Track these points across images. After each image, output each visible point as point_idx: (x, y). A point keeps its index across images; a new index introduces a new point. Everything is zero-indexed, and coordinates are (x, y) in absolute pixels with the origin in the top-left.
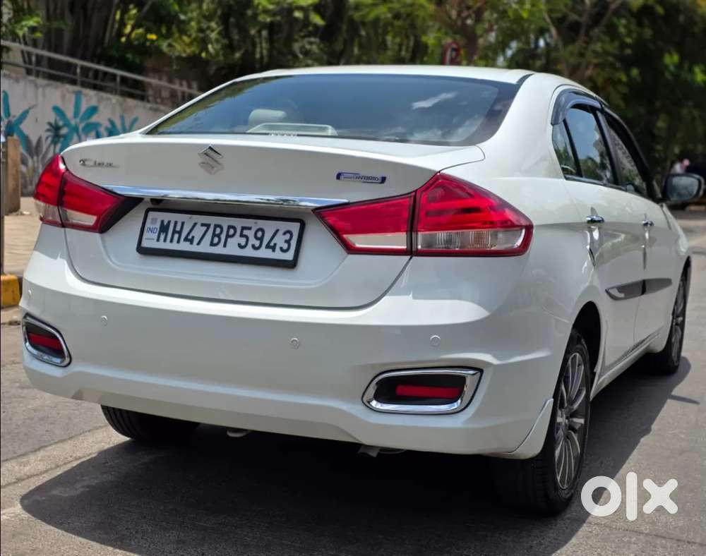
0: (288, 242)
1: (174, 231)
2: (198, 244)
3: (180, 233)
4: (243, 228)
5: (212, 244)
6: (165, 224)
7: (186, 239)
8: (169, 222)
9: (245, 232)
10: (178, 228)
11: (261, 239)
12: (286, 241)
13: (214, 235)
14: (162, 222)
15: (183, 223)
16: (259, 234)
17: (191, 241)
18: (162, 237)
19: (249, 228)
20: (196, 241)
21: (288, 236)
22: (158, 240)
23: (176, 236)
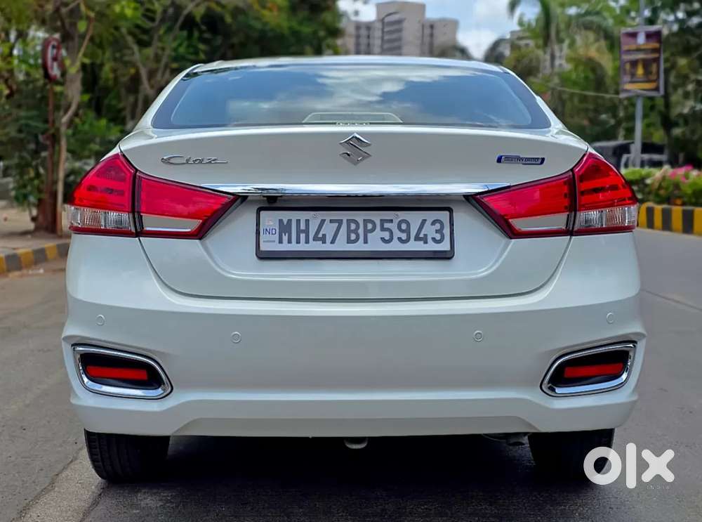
0: (440, 231)
1: (299, 232)
2: (333, 242)
3: (307, 232)
4: (383, 221)
5: (349, 241)
6: (285, 223)
7: (316, 239)
8: (290, 221)
9: (387, 225)
10: (303, 227)
11: (408, 231)
12: (437, 231)
13: (349, 231)
14: (281, 221)
15: (307, 221)
16: (404, 226)
17: (323, 240)
18: (285, 238)
19: (391, 221)
20: (329, 239)
21: (438, 226)
22: (281, 241)
23: (303, 236)
